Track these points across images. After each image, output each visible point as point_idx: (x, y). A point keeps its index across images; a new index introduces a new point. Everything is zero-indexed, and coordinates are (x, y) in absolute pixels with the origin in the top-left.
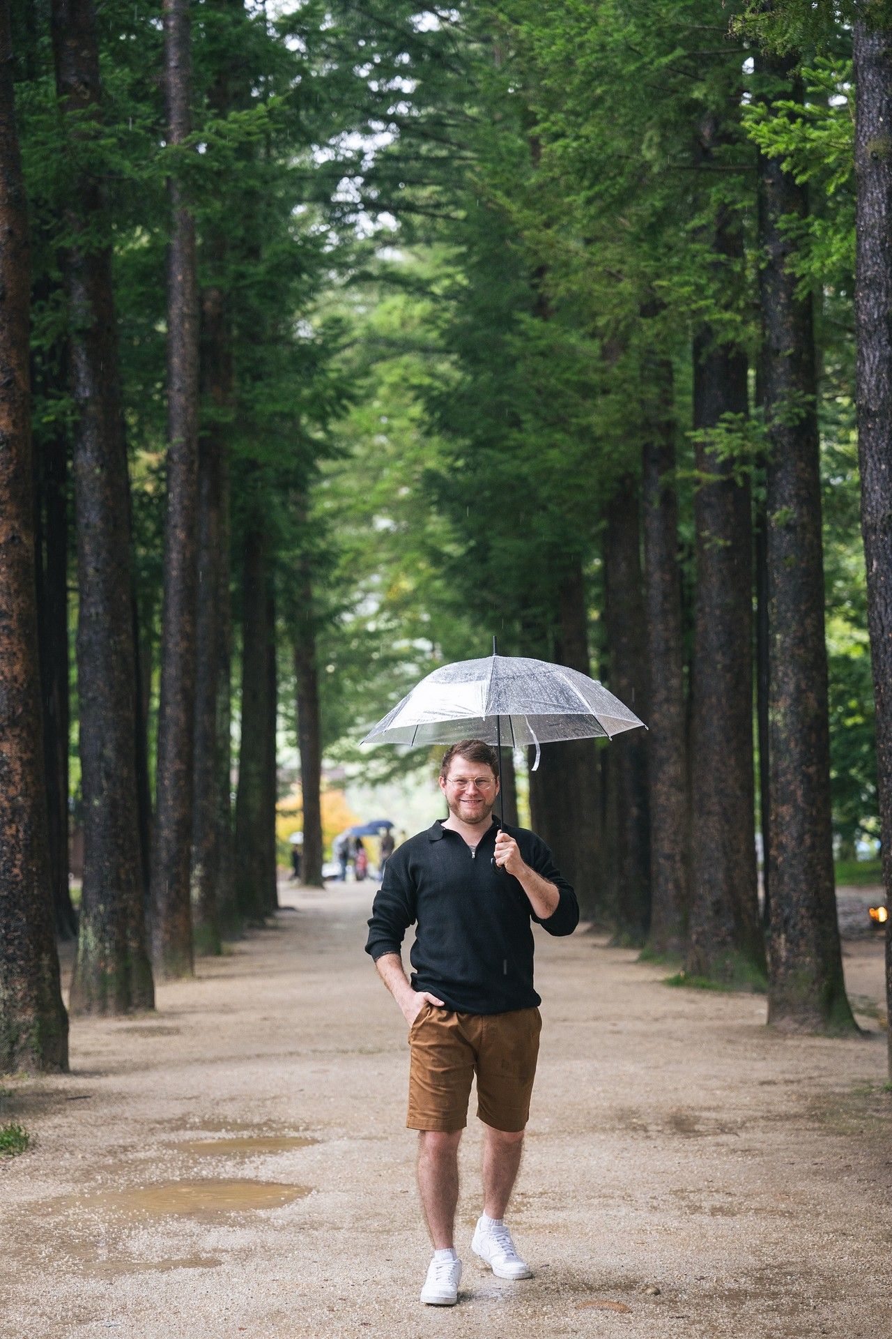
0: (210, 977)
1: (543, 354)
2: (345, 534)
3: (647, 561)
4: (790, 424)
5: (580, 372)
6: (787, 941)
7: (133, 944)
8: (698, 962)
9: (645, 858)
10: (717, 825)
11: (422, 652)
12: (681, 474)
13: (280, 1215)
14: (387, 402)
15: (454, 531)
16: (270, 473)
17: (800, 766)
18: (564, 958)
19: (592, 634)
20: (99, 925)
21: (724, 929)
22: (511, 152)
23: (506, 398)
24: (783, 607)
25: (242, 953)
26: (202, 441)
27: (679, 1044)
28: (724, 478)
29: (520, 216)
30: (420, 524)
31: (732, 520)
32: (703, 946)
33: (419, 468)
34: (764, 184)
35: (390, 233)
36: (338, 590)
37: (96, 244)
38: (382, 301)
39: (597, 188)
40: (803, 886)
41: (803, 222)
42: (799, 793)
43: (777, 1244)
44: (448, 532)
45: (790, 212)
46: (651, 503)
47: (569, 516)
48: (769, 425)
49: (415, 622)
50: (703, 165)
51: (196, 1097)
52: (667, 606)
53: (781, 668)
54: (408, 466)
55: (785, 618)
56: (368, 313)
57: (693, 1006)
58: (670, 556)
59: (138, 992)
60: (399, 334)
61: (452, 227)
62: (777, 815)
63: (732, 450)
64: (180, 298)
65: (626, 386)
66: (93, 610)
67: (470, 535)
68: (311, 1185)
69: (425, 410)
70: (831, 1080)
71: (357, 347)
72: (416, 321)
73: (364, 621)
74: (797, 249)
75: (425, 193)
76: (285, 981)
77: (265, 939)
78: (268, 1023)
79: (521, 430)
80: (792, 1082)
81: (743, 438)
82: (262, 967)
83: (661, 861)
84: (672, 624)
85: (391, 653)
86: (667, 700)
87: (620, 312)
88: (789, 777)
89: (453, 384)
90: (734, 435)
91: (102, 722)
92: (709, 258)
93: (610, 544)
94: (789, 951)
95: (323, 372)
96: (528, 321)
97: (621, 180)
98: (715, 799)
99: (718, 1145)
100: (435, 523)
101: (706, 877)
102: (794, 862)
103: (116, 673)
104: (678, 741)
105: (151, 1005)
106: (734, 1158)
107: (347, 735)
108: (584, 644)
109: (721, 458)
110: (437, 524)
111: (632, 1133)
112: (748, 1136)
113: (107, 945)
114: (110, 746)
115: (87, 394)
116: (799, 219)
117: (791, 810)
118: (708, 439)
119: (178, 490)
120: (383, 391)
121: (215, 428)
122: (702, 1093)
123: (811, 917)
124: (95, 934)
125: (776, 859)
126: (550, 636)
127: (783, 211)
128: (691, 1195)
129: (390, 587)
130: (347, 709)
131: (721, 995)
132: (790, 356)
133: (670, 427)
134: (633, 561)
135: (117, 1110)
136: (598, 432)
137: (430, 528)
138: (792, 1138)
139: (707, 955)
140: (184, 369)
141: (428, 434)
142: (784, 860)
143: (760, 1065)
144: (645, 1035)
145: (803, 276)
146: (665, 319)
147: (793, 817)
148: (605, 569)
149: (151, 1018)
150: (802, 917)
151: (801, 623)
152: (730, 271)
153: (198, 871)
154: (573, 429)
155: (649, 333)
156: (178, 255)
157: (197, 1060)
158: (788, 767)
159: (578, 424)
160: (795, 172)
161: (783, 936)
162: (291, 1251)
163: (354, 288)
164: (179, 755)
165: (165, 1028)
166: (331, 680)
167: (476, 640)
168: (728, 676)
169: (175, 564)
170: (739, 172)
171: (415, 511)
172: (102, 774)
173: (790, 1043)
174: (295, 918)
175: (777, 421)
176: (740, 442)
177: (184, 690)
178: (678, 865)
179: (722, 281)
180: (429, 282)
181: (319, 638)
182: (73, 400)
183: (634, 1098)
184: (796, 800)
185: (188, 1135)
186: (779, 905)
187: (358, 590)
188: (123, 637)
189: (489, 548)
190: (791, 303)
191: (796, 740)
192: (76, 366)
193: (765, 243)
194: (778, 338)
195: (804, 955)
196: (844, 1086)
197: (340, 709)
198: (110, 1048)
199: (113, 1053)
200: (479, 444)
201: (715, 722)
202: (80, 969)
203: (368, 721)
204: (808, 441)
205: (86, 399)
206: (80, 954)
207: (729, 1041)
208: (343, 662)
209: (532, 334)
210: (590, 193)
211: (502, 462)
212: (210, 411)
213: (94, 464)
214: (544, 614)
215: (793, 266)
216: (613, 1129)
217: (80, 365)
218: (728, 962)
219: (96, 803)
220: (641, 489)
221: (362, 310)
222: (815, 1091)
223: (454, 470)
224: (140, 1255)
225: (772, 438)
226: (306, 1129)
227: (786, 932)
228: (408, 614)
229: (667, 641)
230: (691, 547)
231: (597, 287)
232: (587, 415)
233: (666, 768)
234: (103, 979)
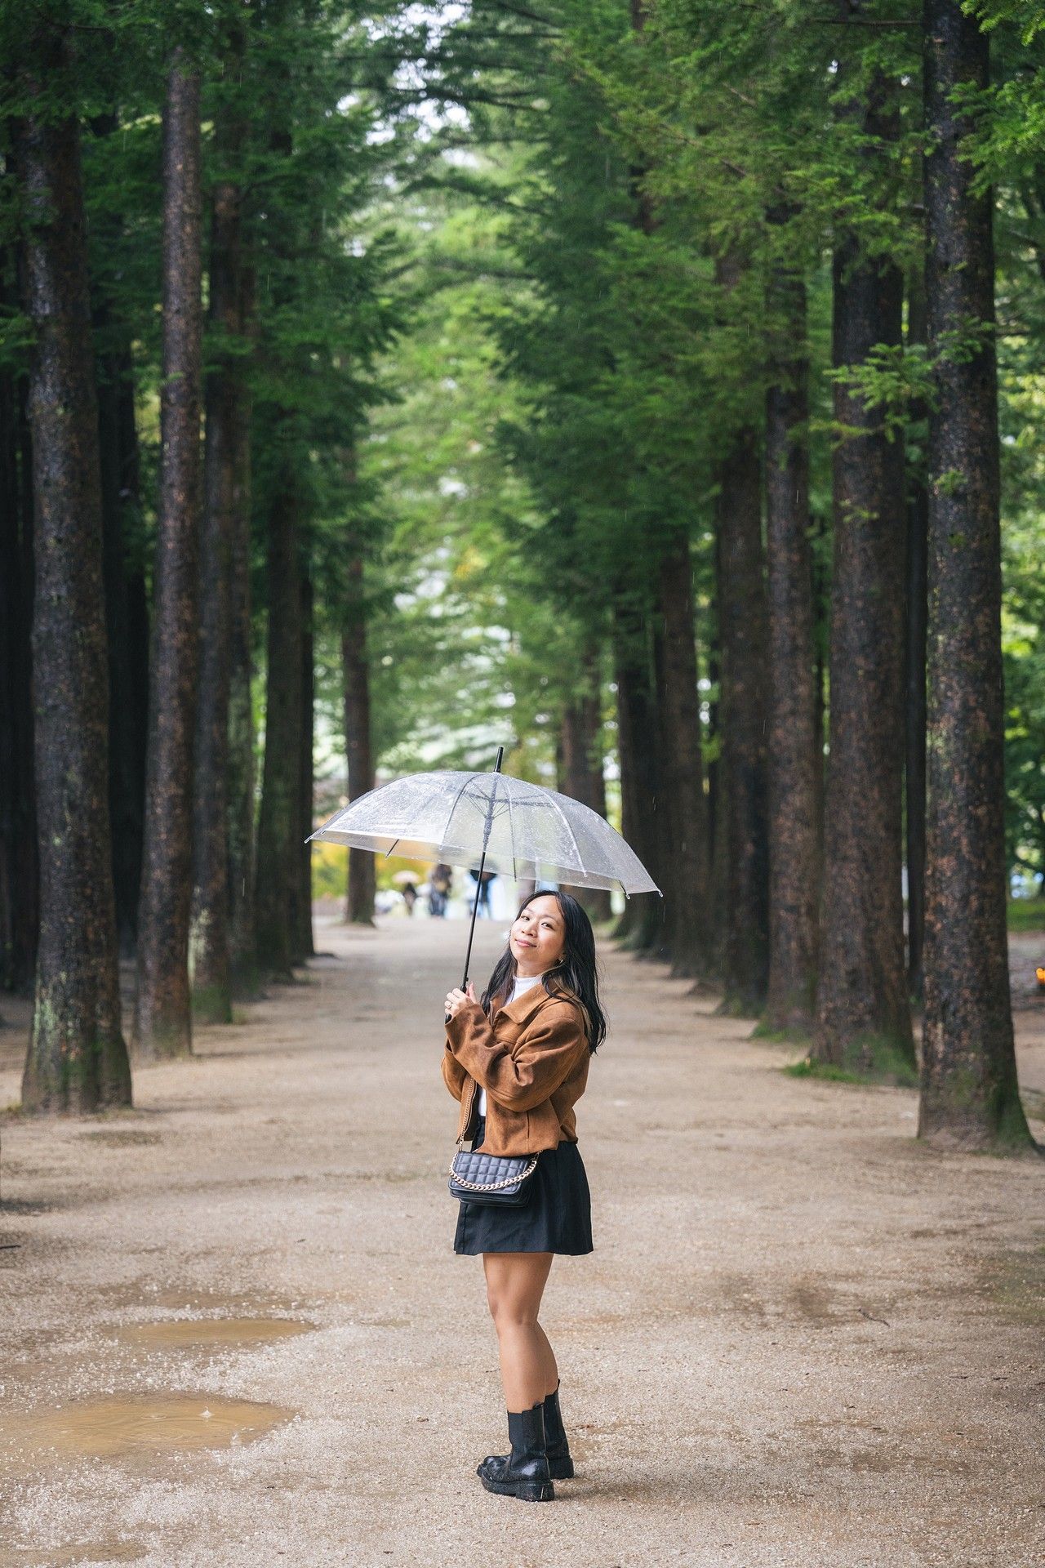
0: (213, 1056)
1: (641, 274)
2: (404, 499)
3: (771, 538)
4: (961, 360)
5: (690, 297)
6: (945, 1031)
7: (104, 1023)
8: (828, 1047)
9: (762, 909)
10: (854, 874)
11: (497, 643)
12: (815, 426)
13: (243, 1459)
14: (455, 338)
15: (534, 497)
16: (304, 421)
17: (967, 806)
18: (659, 1032)
19: (701, 625)
20: (60, 998)
21: (861, 1005)
22: (606, 23)
23: (596, 330)
24: (948, 600)
25: (259, 1020)
26: (211, 378)
27: (805, 1168)
28: (870, 432)
29: (615, 91)
30: (495, 488)
31: (880, 486)
32: (835, 1027)
33: (493, 420)
34: (931, 44)
35: (459, 130)
36: (397, 566)
37: (55, 112)
38: (451, 216)
39: (713, 46)
40: (968, 962)
41: (983, 93)
42: (964, 841)
43: (948, 1525)
44: (525, 499)
45: (966, 81)
46: (776, 463)
47: (673, 480)
48: (933, 362)
49: (488, 607)
50: (852, 18)
51: (160, 1250)
52: (794, 594)
53: (943, 679)
54: (481, 417)
55: (949, 613)
56: (434, 230)
57: (821, 1105)
58: (799, 531)
59: (110, 1084)
60: (468, 255)
61: (534, 118)
62: (935, 869)
63: (885, 393)
64: (180, 193)
65: (746, 315)
66: (54, 593)
67: (554, 502)
68: (295, 1405)
69: (500, 347)
70: (1007, 1230)
71: (420, 270)
72: (492, 240)
73: (426, 604)
74: (974, 131)
75: (500, 80)
76: (306, 1062)
77: (293, 998)
78: (274, 1127)
79: (614, 371)
80: (955, 1233)
81: (899, 379)
82: (280, 1041)
83: (783, 913)
84: (800, 617)
85: (460, 643)
86: (793, 713)
87: (742, 217)
88: (951, 819)
89: (533, 316)
90: (887, 374)
91: (64, 737)
92: (860, 140)
93: (724, 514)
94: (948, 1044)
95: (374, 297)
96: (627, 235)
97: (745, 37)
98: (852, 841)
99: (860, 1340)
100: (513, 487)
101: (840, 939)
102: (956, 930)
103: (84, 675)
104: (805, 764)
105: (127, 1101)
106: (884, 1366)
107: (407, 741)
108: (691, 637)
109: (871, 404)
110: (514, 488)
111: (742, 1319)
112: (901, 1325)
113: (70, 1024)
114: (74, 768)
115: (47, 311)
116: (977, 90)
117: (953, 863)
118: (853, 380)
119: (175, 439)
120: (450, 325)
121: (229, 362)
122: (836, 1251)
123: (978, 1001)
124: (55, 1009)
125: (932, 925)
126: (649, 626)
127: (955, 80)
128: (825, 1431)
129: (456, 565)
130: (407, 709)
131: (856, 1091)
132: (962, 271)
133: (802, 367)
134: (753, 535)
135: (50, 1268)
136: (710, 372)
137: (506, 494)
138: (960, 1330)
139: (839, 1038)
140: (185, 285)
141: (503, 376)
142: (944, 927)
143: (910, 1203)
144: (760, 1153)
145: (982, 165)
146: (797, 226)
147: (954, 873)
148: (717, 546)
149: (127, 1118)
150: (966, 1002)
151: (971, 620)
152: (884, 159)
153: (204, 918)
154: (678, 369)
155: (778, 244)
156: (177, 138)
157: (172, 1187)
158: (951, 807)
159: (686, 363)
160: (979, 14)
161: (940, 1026)
162: (248, 1530)
163: (415, 197)
164: (174, 775)
165: (143, 1134)
166: (386, 675)
167: (559, 630)
168: (872, 685)
169: (171, 533)
170: (900, 27)
171: (487, 471)
172: (65, 804)
173: (948, 1165)
174: (335, 970)
175: (943, 356)
176: (895, 383)
177: (181, 694)
178: (804, 919)
179: (875, 173)
180: (507, 191)
181: (370, 625)
182: (28, 319)
183: (748, 1259)
184: (960, 850)
185: (139, 1313)
186: (936, 986)
187: (420, 567)
188: (93, 628)
189: (575, 519)
190: (965, 200)
191: (961, 772)
192: (33, 274)
193: (932, 122)
194: (946, 247)
195: (967, 1050)
196: (1024, 1240)
197: (399, 710)
198: (64, 1164)
199: (68, 1172)
200: (565, 388)
201: (854, 744)
202: (36, 1053)
203: (434, 723)
204: (984, 382)
205: (46, 317)
206: (36, 1034)
207: (870, 1163)
208: (400, 654)
209: (630, 249)
210: (704, 53)
211: (590, 412)
212: (223, 341)
213: (56, 403)
214: (641, 601)
215: (969, 152)
216: (717, 1311)
217: (37, 271)
218: (865, 1047)
219: (57, 841)
220: (763, 447)
221: (427, 226)
222: (987, 1248)
223: (535, 422)
224: (31, 1534)
225: (937, 378)
226: (300, 1306)
227: (944, 1021)
228: (480, 597)
229: (794, 638)
230: (823, 519)
231: (711, 184)
232: (698, 349)
233: (790, 798)
234: (64, 1067)
